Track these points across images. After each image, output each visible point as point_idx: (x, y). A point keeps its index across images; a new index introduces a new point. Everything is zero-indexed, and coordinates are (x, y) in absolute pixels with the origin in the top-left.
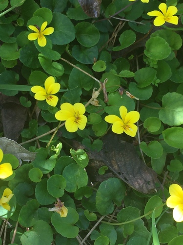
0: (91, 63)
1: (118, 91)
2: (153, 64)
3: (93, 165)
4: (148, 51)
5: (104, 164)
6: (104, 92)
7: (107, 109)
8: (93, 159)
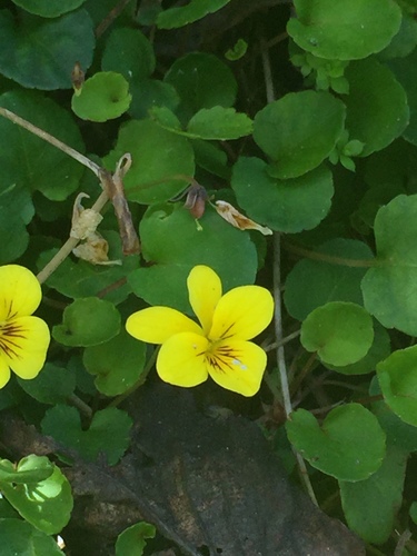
0: (64, 86)
1: (184, 199)
2: (330, 77)
3: (93, 519)
4: (306, 21)
5: (136, 515)
6: (120, 212)
7: (139, 282)
8: (89, 497)
